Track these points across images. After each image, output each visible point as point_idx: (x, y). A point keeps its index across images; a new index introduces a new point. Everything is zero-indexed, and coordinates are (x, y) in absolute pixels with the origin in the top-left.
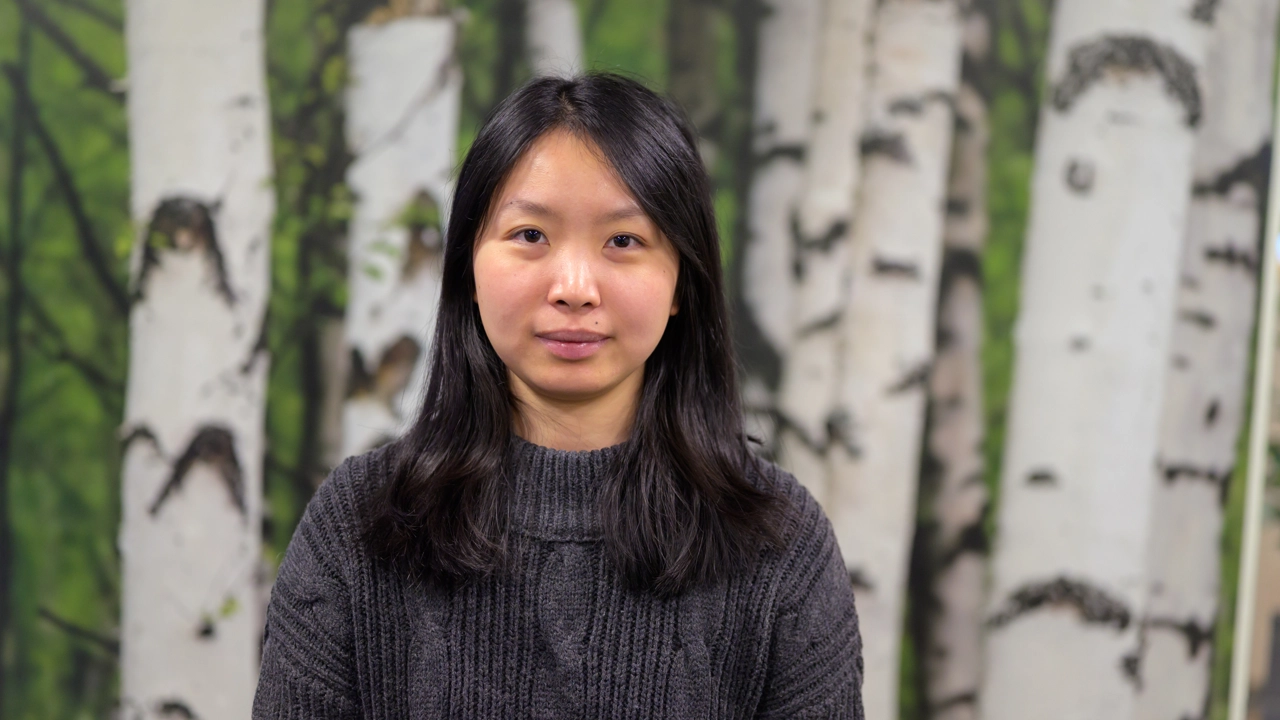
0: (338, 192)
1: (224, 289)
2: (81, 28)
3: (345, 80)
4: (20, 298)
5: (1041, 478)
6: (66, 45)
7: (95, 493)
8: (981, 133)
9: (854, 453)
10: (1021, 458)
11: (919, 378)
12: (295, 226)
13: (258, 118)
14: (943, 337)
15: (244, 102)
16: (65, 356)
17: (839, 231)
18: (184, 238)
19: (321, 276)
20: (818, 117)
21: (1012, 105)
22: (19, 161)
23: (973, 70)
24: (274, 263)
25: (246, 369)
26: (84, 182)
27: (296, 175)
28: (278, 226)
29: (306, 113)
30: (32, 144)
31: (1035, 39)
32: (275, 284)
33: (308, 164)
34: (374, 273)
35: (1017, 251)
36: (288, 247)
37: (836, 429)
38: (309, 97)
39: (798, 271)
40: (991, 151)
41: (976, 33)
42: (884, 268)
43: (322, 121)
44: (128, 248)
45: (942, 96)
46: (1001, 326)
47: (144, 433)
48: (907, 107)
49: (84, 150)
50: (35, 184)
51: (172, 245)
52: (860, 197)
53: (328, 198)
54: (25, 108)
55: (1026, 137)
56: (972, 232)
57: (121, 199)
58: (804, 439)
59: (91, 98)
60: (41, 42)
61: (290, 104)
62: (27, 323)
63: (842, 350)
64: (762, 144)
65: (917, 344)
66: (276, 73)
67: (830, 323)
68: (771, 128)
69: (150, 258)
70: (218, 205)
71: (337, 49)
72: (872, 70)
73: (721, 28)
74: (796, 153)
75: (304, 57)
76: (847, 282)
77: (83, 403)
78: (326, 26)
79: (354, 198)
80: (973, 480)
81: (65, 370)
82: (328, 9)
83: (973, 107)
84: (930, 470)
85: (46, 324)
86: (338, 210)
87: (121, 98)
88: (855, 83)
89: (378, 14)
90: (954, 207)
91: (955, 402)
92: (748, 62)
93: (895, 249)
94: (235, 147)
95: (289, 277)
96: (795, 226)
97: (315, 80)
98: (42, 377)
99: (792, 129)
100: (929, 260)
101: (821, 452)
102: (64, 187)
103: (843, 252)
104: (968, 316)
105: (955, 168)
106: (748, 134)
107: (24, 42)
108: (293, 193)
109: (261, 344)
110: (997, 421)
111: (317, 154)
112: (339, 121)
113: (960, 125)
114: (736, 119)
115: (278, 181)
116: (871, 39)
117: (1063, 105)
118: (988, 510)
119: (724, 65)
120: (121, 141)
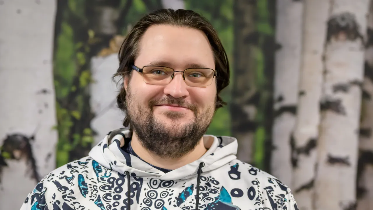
0: (87, 131)
3: (89, 81)
12: (67, 147)
13: (51, 99)
14: (360, 192)
15: (45, 91)
17: (312, 144)
18: (17, 154)
20: (302, 93)
23: (370, 70)
27: (69, 124)
28: (59, 148)
29: (72, 96)
33: (73, 119)
36: (64, 156)
38: (74, 89)
39: (294, 163)
42: (333, 161)
43: (79, 99)
45: (355, 83)
48: (341, 88)
51: (13, 157)
52: (321, 129)
53: (82, 135)
61: (65, 92)
63: (315, 198)
64: (277, 106)
66: (57, 78)
67: (310, 186)
68: (281, 99)
69: (2, 162)
70: (33, 138)
71: (86, 67)
72: (325, 72)
73: (257, 54)
74: (293, 110)
75: (71, 71)
76: (316, 167)
79: (94, 133)
82: (82, 50)
83: (371, 88)
86: (87, 139)
88: (319, 78)
89: (104, 52)
90: (363, 133)
93: (337, 153)
94: (40, 112)
96: (292, 142)
97: (76, 81)
99: (290, 100)
103: (314, 153)
105: (363, 115)
106: (271, 102)
108: (66, 132)
111: (77, 115)
112: (87, 99)
113: (365, 95)
114: (265, 95)
115: (59, 127)
116: (324, 58)
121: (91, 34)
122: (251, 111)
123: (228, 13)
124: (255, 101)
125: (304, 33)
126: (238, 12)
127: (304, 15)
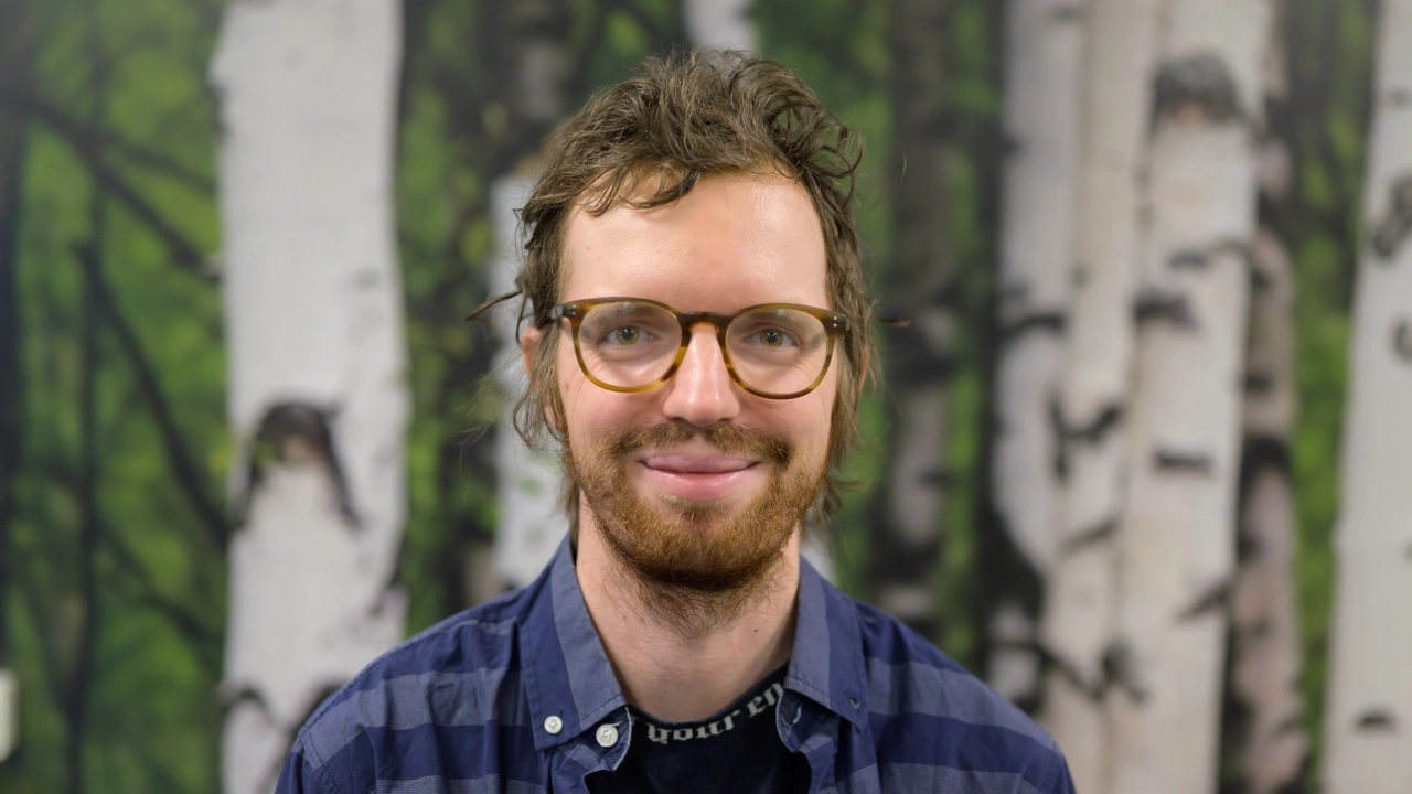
1: (346, 510)
2: (166, 195)
3: (490, 248)
4: (95, 530)
5: (1374, 721)
6: (148, 216)
7: (191, 771)
8: (1284, 290)
9: (1138, 696)
10: (1350, 695)
11: (1217, 599)
12: (434, 432)
13: (385, 302)
14: (1246, 547)
15: (366, 280)
16: (152, 601)
17: (1109, 418)
18: (296, 448)
19: (467, 492)
20: (1080, 276)
21: (1321, 254)
22: (93, 361)
23: (1272, 212)
24: (410, 478)
25: (376, 611)
26: (174, 383)
27: (433, 368)
28: (413, 432)
29: (444, 292)
30: (108, 340)
31: (1348, 172)
32: (412, 507)
33: (447, 354)
34: (531, 487)
35: (1334, 436)
36: (426, 458)
37: (1114, 666)
38: (446, 271)
39: (1061, 469)
40: (1298, 312)
41: (1275, 166)
42: (1169, 462)
43: (463, 303)
44: (228, 465)
45: (1232, 246)
46: (1319, 531)
47: (251, 695)
48: (1191, 260)
49: (171, 345)
50: (112, 389)
51: (280, 457)
52: (1136, 375)
53: (472, 394)
54: (99, 296)
55: (1341, 293)
56: (1278, 413)
57: (216, 403)
58: (1074, 679)
59: (180, 282)
60: (118, 216)
61: (425, 280)
62: (104, 561)
63: (1119, 567)
64: (1011, 312)
65: (1213, 556)
66: (408, 245)
67: (1103, 533)
68: (1020, 292)
69: (256, 476)
70: (336, 409)
71: (479, 210)
72: (1146, 217)
73: (956, 170)
74: (1054, 323)
75: (439, 222)
76: (1123, 480)
77: (174, 659)
78: (467, 184)
80: (1288, 726)
81: (153, 622)
82: (469, 162)
83: (1273, 258)
84: (1234, 715)
85: (129, 563)
86: (486, 410)
87: (214, 281)
88: (1125, 233)
89: (528, 164)
90: (1254, 383)
91: (1262, 628)
92: (991, 210)
93: (1182, 437)
94: (356, 337)
95: (427, 495)
96: (1055, 413)
97: (454, 250)
98: (124, 627)
99: (1048, 290)
100: (1224, 450)
101: (1097, 695)
102: (148, 392)
103: (1116, 444)
104: (1276, 518)
105: (1253, 335)
106: (992, 300)
107: (97, 215)
108: (429, 391)
109: (396, 580)
110: (1317, 651)
111: (459, 340)
112: (483, 295)
113: (1258, 282)
114: (977, 282)
115: (412, 376)
116: (1144, 178)
117: (1385, 250)
118: (1310, 763)
119: (961, 217)
120: (216, 332)
121: (495, 119)
122: (941, 329)
123: (873, 54)
124: (950, 297)
125: (1087, 112)
126: (901, 52)
127: (1088, 60)
